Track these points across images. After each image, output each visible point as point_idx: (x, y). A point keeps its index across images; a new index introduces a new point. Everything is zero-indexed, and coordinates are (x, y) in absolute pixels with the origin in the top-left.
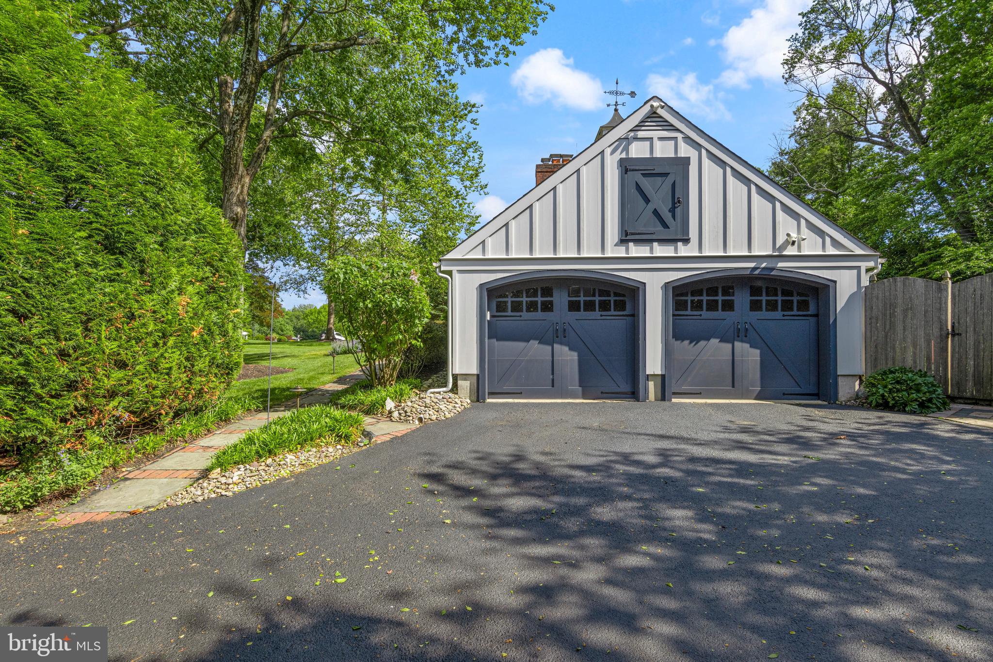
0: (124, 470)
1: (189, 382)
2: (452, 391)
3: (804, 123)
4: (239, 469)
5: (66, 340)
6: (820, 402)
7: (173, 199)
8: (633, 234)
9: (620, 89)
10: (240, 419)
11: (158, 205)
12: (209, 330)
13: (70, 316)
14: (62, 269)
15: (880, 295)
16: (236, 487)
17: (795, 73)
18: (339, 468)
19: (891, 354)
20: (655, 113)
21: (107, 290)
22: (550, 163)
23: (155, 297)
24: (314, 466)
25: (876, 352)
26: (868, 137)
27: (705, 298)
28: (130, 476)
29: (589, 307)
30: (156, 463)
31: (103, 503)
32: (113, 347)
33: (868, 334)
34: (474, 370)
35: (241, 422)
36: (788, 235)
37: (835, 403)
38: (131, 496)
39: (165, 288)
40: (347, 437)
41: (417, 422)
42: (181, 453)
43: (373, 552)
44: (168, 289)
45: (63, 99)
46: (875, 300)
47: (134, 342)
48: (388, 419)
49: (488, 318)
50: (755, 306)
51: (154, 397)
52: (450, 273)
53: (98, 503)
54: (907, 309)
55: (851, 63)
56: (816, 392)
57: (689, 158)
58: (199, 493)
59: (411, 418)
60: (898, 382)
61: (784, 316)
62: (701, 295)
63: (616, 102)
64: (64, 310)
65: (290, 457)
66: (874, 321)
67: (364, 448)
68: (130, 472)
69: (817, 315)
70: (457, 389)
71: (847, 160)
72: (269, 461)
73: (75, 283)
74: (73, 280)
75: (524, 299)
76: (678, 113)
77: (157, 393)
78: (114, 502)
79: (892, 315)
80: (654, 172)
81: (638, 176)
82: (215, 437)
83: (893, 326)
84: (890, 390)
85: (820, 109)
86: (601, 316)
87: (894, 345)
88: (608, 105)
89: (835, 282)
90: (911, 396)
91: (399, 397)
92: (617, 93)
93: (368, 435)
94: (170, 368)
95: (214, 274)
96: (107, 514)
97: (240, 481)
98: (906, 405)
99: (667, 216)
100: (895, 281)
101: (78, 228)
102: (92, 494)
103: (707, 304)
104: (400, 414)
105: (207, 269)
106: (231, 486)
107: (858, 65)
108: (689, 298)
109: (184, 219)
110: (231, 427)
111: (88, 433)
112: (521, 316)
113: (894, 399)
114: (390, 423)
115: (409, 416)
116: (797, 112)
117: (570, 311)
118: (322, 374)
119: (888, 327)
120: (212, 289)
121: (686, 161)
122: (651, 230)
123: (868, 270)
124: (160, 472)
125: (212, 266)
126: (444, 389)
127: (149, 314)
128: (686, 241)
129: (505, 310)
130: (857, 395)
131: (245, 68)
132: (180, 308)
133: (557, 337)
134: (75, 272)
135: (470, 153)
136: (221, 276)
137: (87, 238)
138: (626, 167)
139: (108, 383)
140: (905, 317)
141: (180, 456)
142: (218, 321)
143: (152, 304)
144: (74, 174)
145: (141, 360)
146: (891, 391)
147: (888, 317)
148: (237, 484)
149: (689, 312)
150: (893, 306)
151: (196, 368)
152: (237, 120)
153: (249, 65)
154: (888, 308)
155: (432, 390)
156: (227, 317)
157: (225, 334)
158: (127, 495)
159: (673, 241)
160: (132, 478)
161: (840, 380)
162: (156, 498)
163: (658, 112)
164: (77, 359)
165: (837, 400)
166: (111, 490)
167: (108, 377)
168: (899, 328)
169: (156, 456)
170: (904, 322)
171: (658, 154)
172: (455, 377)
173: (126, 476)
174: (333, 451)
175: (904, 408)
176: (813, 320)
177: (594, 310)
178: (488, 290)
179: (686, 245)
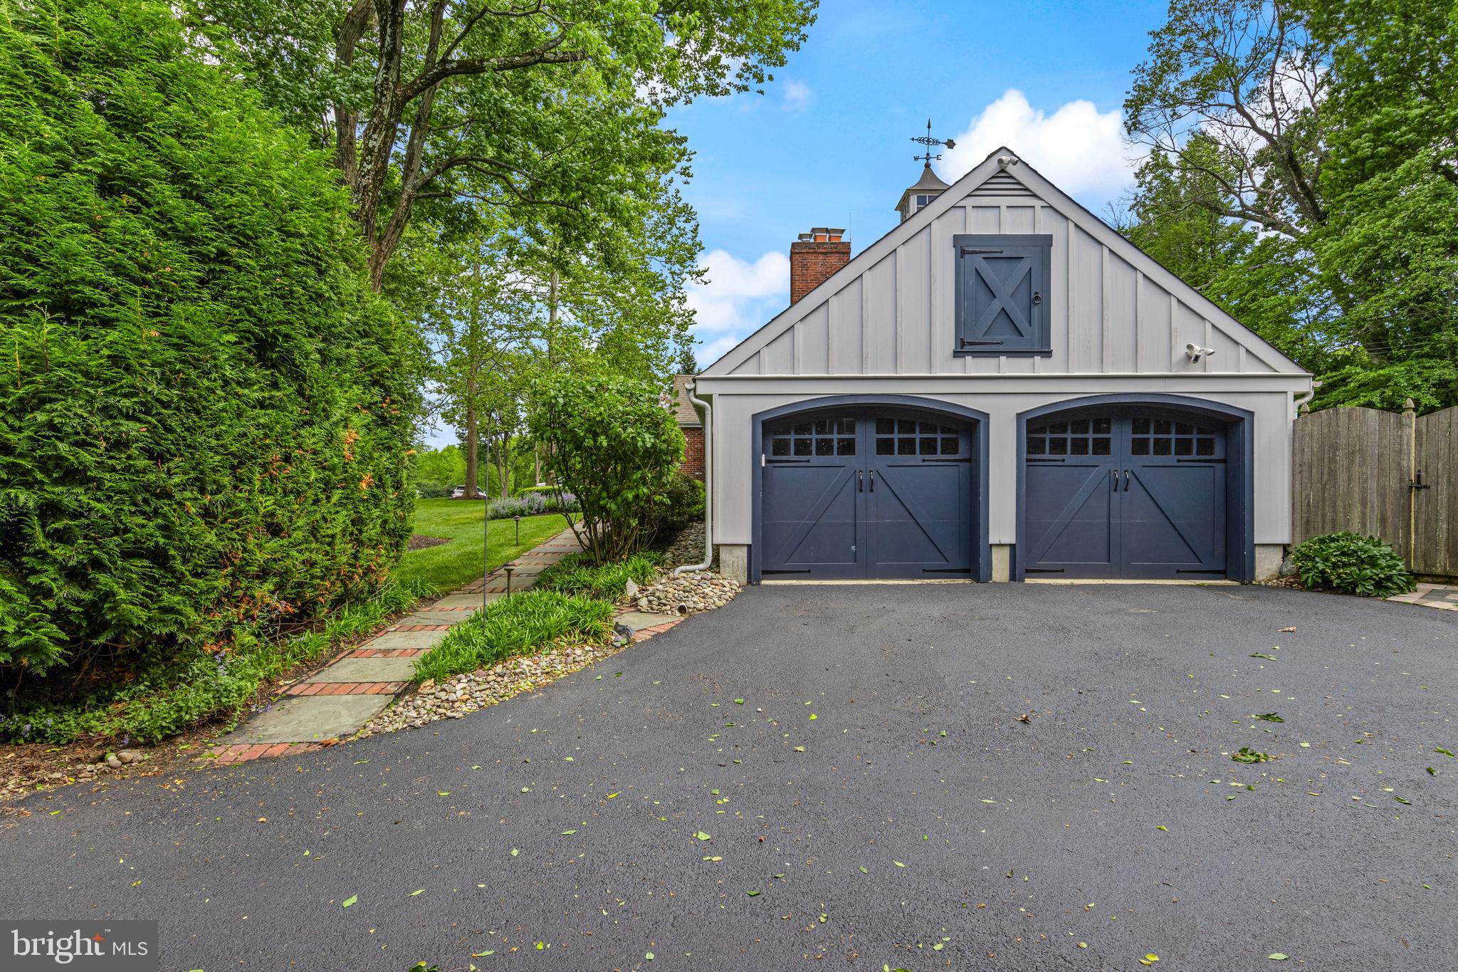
0: (281, 683)
1: (355, 557)
2: (710, 568)
3: (1150, 190)
4: (459, 681)
5: (212, 494)
6: (1228, 582)
7: (337, 287)
8: (971, 344)
9: (933, 136)
10: (413, 609)
11: (320, 296)
12: (380, 480)
13: (219, 458)
14: (208, 388)
15: (1315, 434)
16: (463, 705)
17: (1141, 118)
18: (600, 677)
19: (1329, 515)
20: (1003, 171)
21: (262, 421)
22: (812, 240)
23: (317, 430)
24: (562, 676)
25: (1308, 512)
26: (1243, 211)
27: (1069, 436)
28: (294, 691)
29: (907, 447)
30: (322, 674)
31: (272, 731)
32: (268, 503)
33: (1298, 487)
34: (748, 540)
35: (416, 614)
36: (1189, 347)
37: (1251, 583)
38: (310, 720)
39: (328, 418)
40: (597, 634)
41: (678, 614)
42: (350, 659)
43: (717, 792)
44: (332, 420)
45: (190, 137)
46: (1307, 439)
47: (292, 497)
48: (633, 609)
49: (763, 465)
50: (1139, 447)
51: (313, 577)
52: (709, 398)
53: (266, 730)
54: (1353, 452)
55: (1219, 105)
56: (1222, 568)
57: (1051, 236)
58: (414, 714)
59: (668, 607)
60: (1344, 554)
61: (1179, 461)
62: (1065, 431)
63: (928, 154)
64: (211, 449)
65: (525, 662)
66: (1305, 468)
67: (622, 650)
68: (292, 687)
69: (1224, 461)
70: (718, 566)
71: (1211, 243)
72: (499, 669)
73: (224, 410)
74: (221, 405)
75: (814, 437)
76: (1035, 172)
77: (317, 571)
78: (288, 729)
79: (1333, 460)
80: (1001, 255)
81: (978, 261)
82: (390, 636)
83: (1333, 474)
84: (1334, 564)
85: (1170, 168)
86: (924, 461)
87: (1335, 503)
88: (916, 159)
89: (1252, 413)
90: (1364, 572)
91: (642, 577)
92: (928, 141)
93: (623, 630)
94: (333, 536)
95: (384, 398)
96: (287, 746)
97: (468, 696)
98: (1356, 586)
99: (1020, 318)
100: (1337, 413)
101: (225, 328)
102: (249, 719)
103: (1072, 445)
104: (650, 602)
105: (375, 390)
106: (456, 705)
107: (1230, 107)
108: (1048, 436)
109: (349, 316)
110: (408, 622)
111: (236, 630)
112: (808, 461)
113: (1339, 576)
114: (638, 614)
115: (665, 605)
116: (1140, 175)
117: (878, 453)
118: (501, 545)
119: (1325, 478)
120: (383, 421)
121: (1048, 240)
122: (998, 338)
123: (1298, 397)
124: (336, 686)
125: (382, 386)
126: (701, 566)
127: (308, 456)
128: (1047, 354)
129: (786, 453)
130: (1280, 572)
131: (382, 93)
132: (346, 447)
133: (861, 491)
134: (223, 394)
135: (680, 222)
136: (393, 402)
137: (236, 343)
138: (963, 247)
139: (260, 557)
140: (1351, 462)
141: (354, 663)
142: (392, 466)
143: (313, 440)
144: (214, 250)
145: (301, 523)
146: (1335, 566)
147: (1326, 463)
148: (465, 702)
149: (1047, 456)
150: (1334, 448)
151: (364, 536)
152: (369, 171)
153: (387, 89)
154: (1326, 451)
155: (683, 568)
156: (401, 461)
157: (398, 486)
158: (302, 718)
159: (1029, 354)
160: (298, 696)
161: (1258, 551)
162: (350, 723)
163: (1007, 169)
164: (225, 520)
165: (1254, 579)
166: (274, 711)
167: (259, 546)
168: (1342, 477)
169: (318, 664)
170: (1349, 470)
171: (1007, 231)
172: (716, 548)
173: (288, 693)
174: (583, 654)
175: (1354, 589)
176: (1219, 467)
177: (914, 452)
178: (764, 423)
179: (1046, 361)
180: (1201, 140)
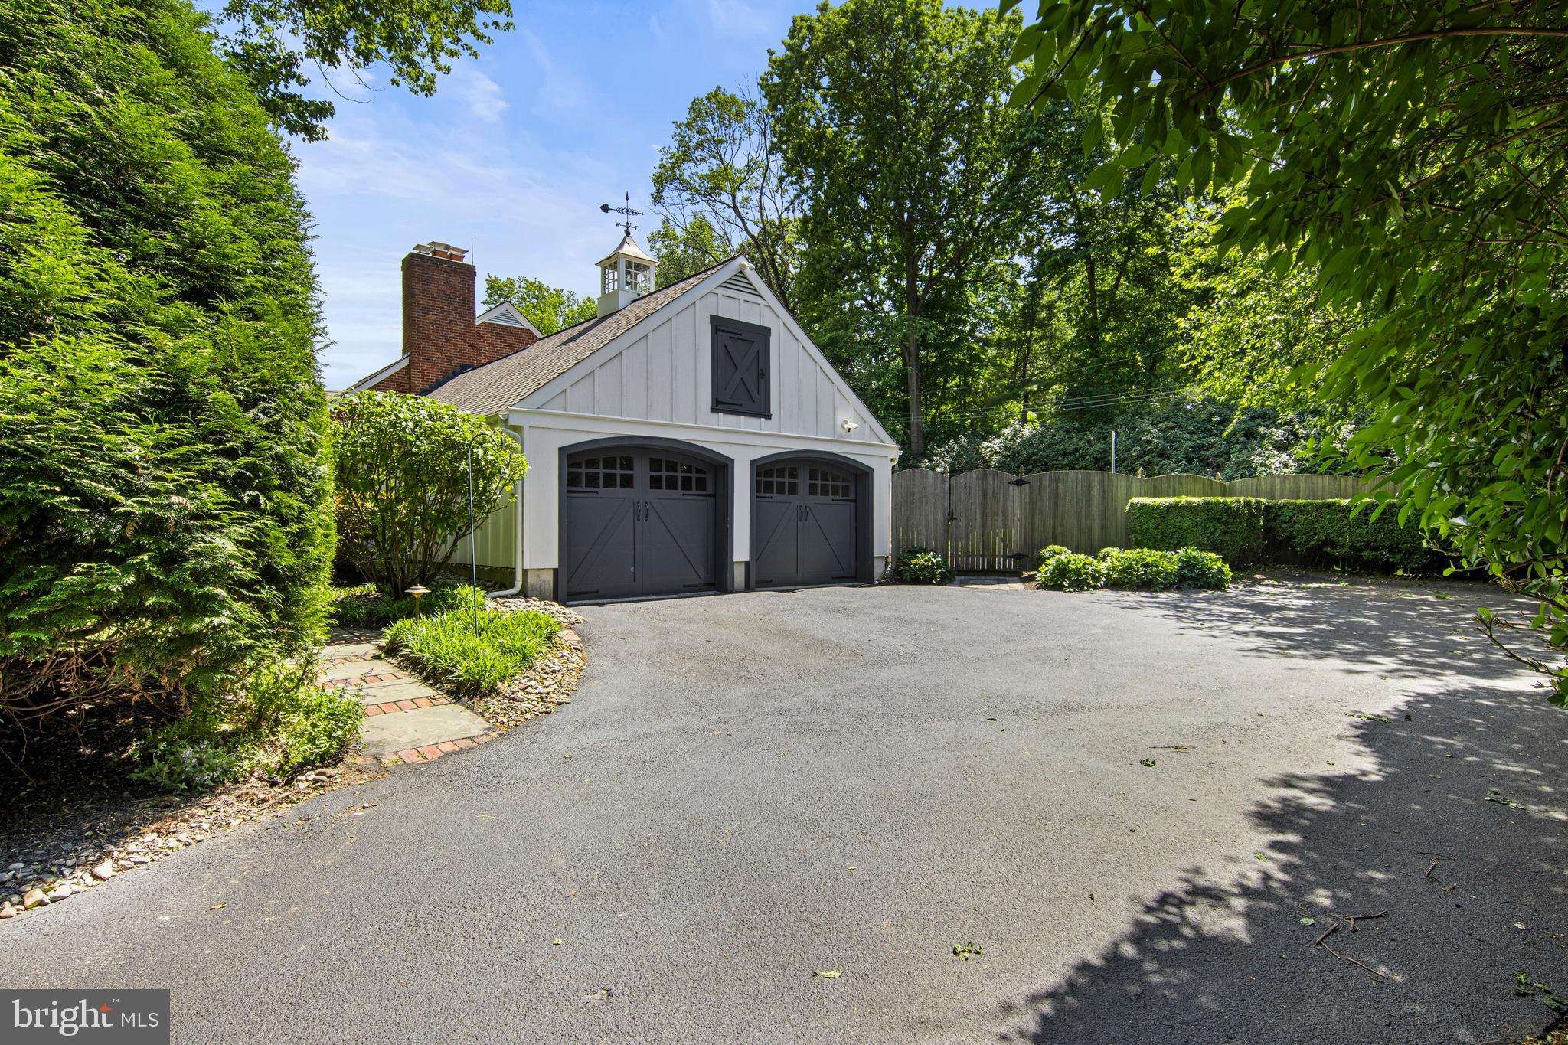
2: (521, 593)
6: (860, 583)
8: (722, 404)
15: (903, 484)
19: (910, 537)
20: (741, 272)
22: (431, 255)
27: (775, 480)
29: (671, 483)
33: (894, 518)
34: (553, 564)
36: (845, 422)
37: (873, 583)
46: (899, 488)
49: (566, 495)
50: (813, 490)
56: (854, 575)
57: (770, 329)
61: (833, 500)
62: (772, 476)
66: (898, 507)
69: (855, 501)
75: (602, 471)
79: (912, 502)
80: (740, 337)
81: (726, 339)
83: (912, 511)
86: (683, 495)
87: (913, 528)
89: (873, 470)
92: (627, 212)
99: (752, 388)
100: (914, 472)
103: (776, 486)
112: (596, 493)
117: (651, 487)
121: (768, 332)
122: (739, 401)
123: (892, 460)
126: (511, 591)
128: (768, 417)
129: (580, 484)
130: (885, 575)
133: (639, 519)
138: (717, 325)
140: (921, 503)
147: (909, 504)
149: (762, 494)
150: (913, 494)
154: (909, 496)
155: (495, 594)
159: (758, 416)
163: (745, 272)
165: (874, 580)
168: (917, 513)
171: (744, 318)
176: (852, 504)
177: (676, 488)
178: (569, 456)
179: (768, 421)
180: (701, 225)
